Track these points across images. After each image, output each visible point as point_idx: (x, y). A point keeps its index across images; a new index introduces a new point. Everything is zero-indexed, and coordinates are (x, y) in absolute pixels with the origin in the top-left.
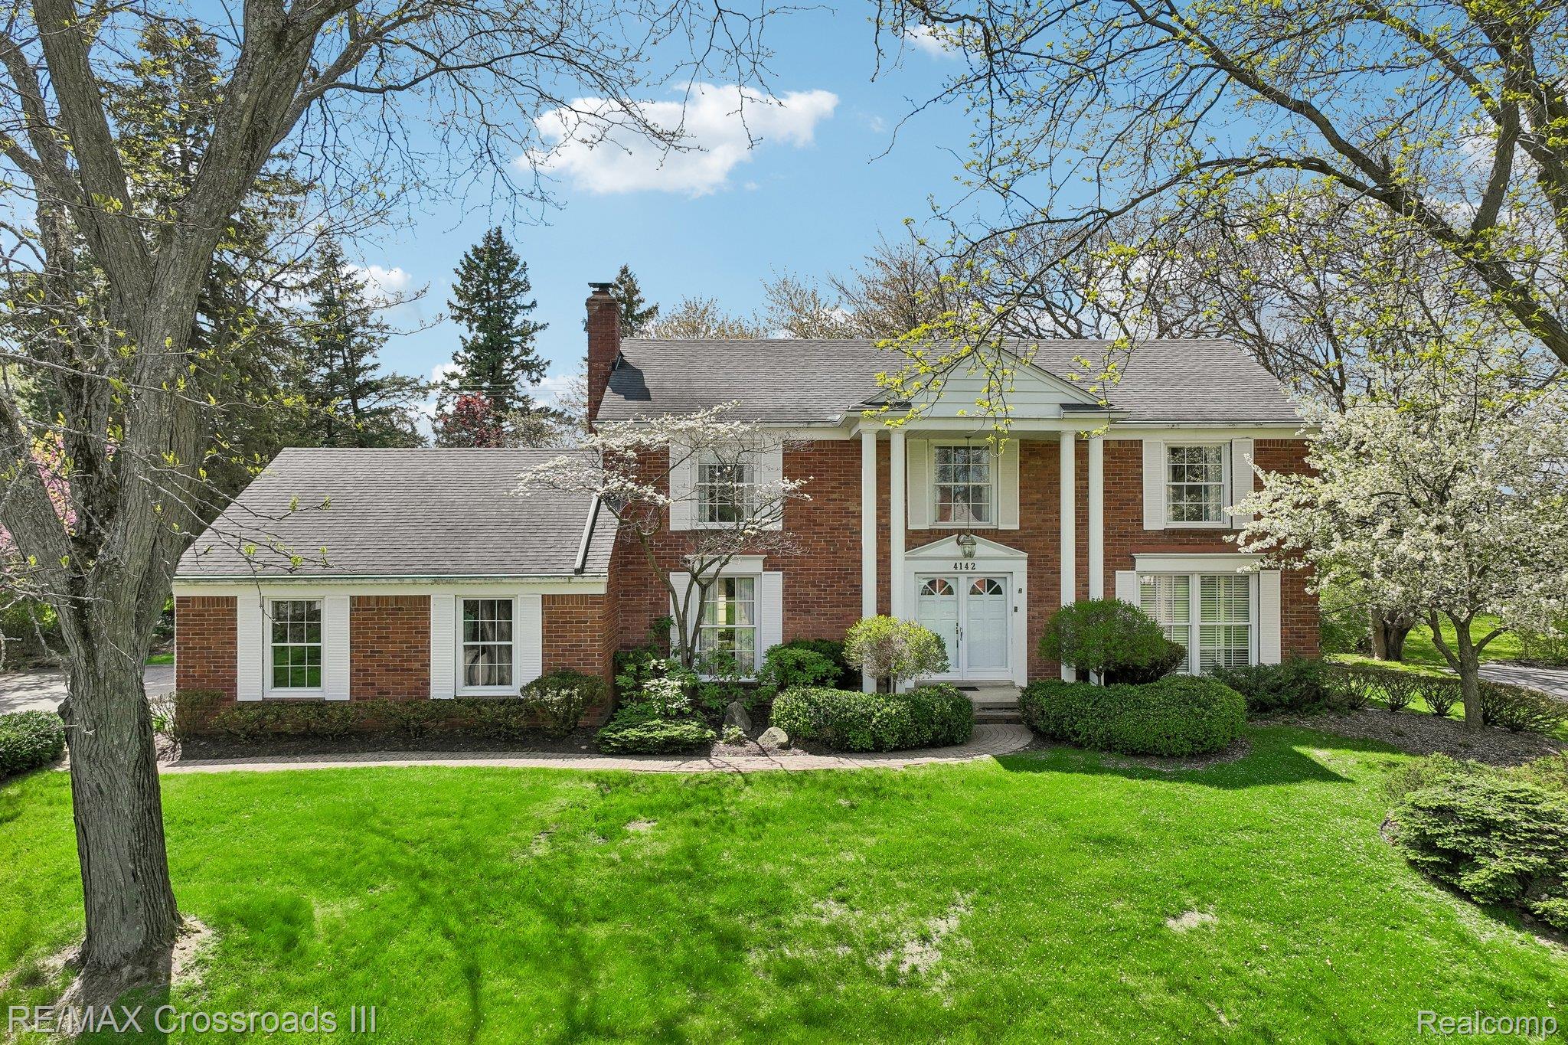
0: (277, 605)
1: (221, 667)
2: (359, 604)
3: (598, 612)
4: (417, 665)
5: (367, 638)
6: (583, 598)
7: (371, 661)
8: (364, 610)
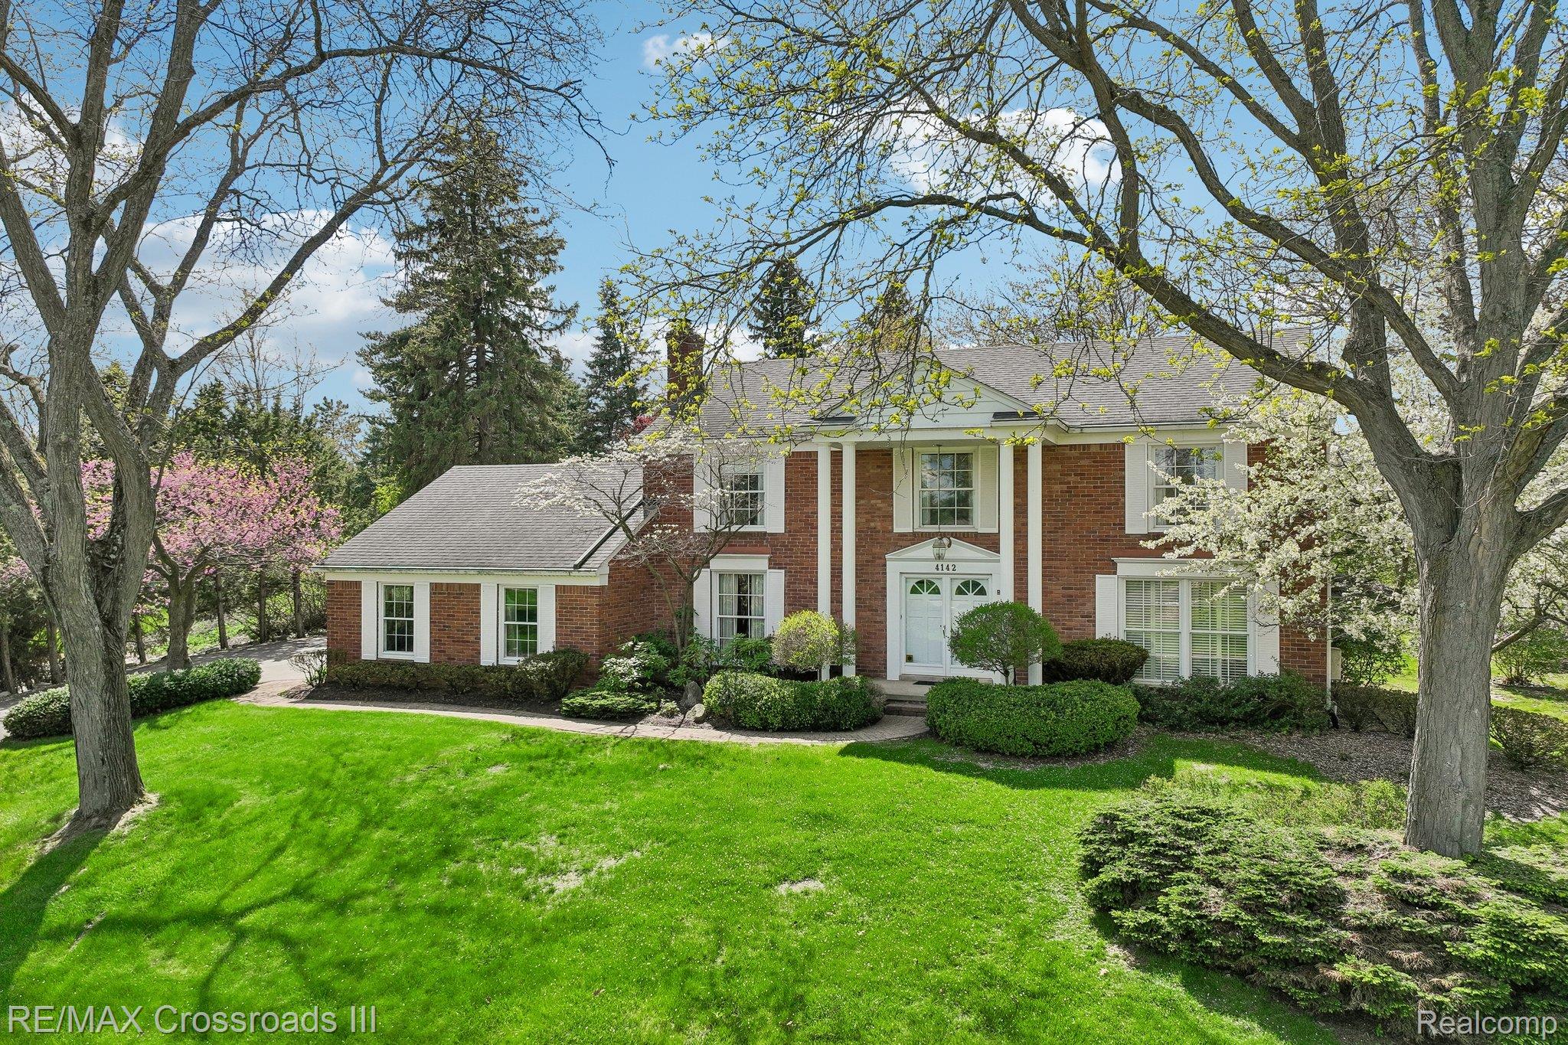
0: (389, 588)
1: (352, 633)
2: (435, 588)
3: (595, 601)
4: (472, 638)
5: (441, 615)
6: (585, 588)
7: (442, 634)
8: (438, 593)
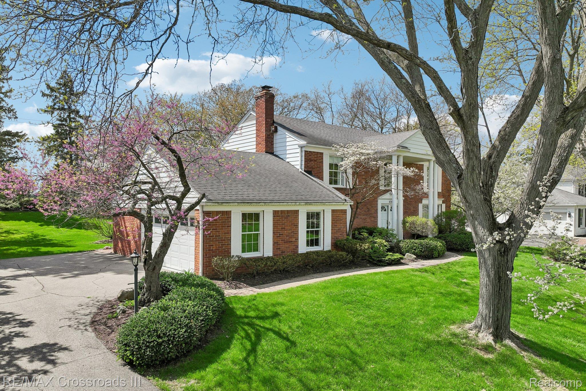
0: (243, 215)
1: (224, 245)
2: (276, 213)
3: (345, 216)
4: (294, 240)
5: (278, 229)
6: (342, 210)
7: (279, 239)
8: (277, 216)
